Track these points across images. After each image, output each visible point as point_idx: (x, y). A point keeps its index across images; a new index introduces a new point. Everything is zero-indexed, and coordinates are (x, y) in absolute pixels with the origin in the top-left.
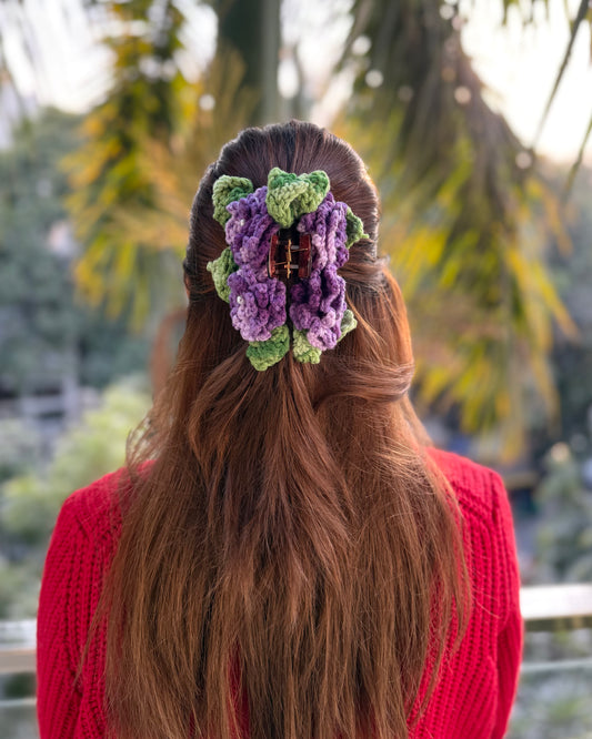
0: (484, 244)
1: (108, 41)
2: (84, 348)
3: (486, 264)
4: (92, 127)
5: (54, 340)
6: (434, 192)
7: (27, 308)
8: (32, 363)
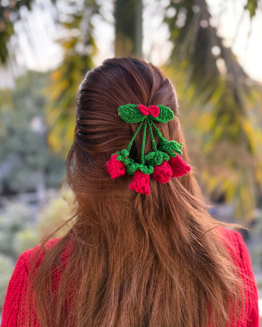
0: (232, 120)
1: (59, 41)
2: (47, 171)
3: (234, 129)
4: (56, 76)
5: (34, 168)
6: (209, 98)
7: (23, 155)
8: (24, 178)
